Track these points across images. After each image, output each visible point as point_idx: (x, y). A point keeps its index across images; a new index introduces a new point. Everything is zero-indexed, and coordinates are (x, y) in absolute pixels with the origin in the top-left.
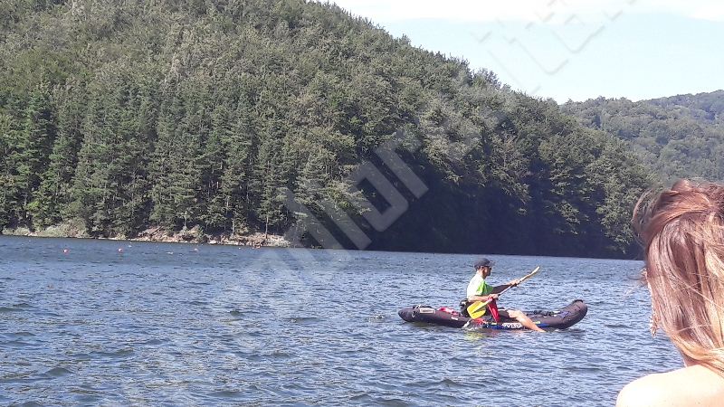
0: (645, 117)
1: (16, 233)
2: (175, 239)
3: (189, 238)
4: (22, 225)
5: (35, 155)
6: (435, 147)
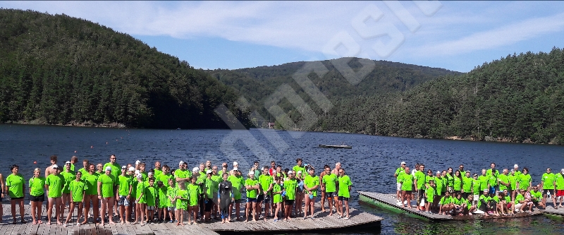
1: (18, 123)
2: (82, 125)
3: (88, 124)
6: (173, 91)
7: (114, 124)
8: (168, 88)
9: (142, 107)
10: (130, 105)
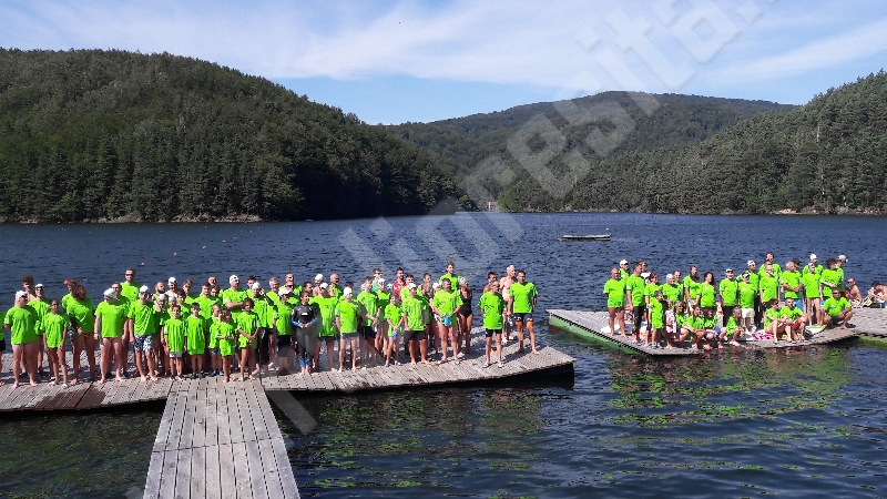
0: (433, 132)
1: (99, 222)
2: (194, 220)
3: (204, 219)
4: (102, 216)
5: (107, 176)
6: (333, 161)
8: (325, 156)
9: (285, 189)
10: (265, 185)
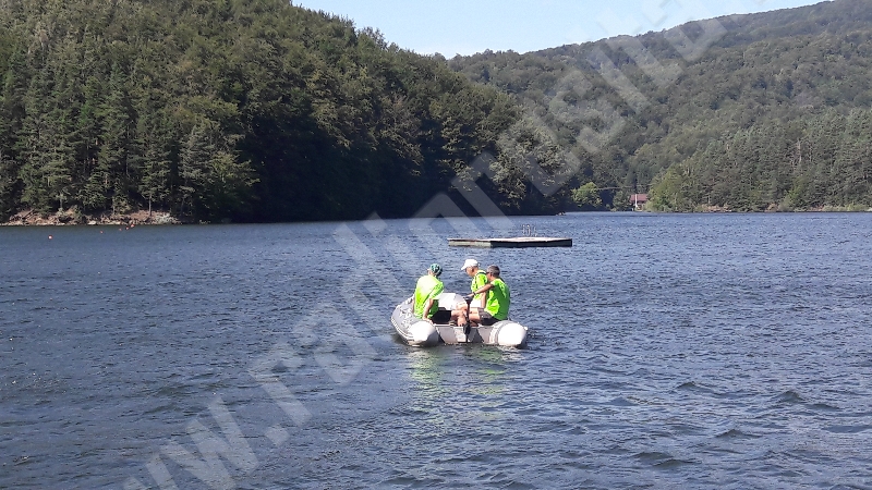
0: (533, 69)
2: (50, 222)
3: (67, 220)
6: (324, 111)
7: (142, 215)
8: (307, 102)
9: (225, 161)
10: (187, 155)
